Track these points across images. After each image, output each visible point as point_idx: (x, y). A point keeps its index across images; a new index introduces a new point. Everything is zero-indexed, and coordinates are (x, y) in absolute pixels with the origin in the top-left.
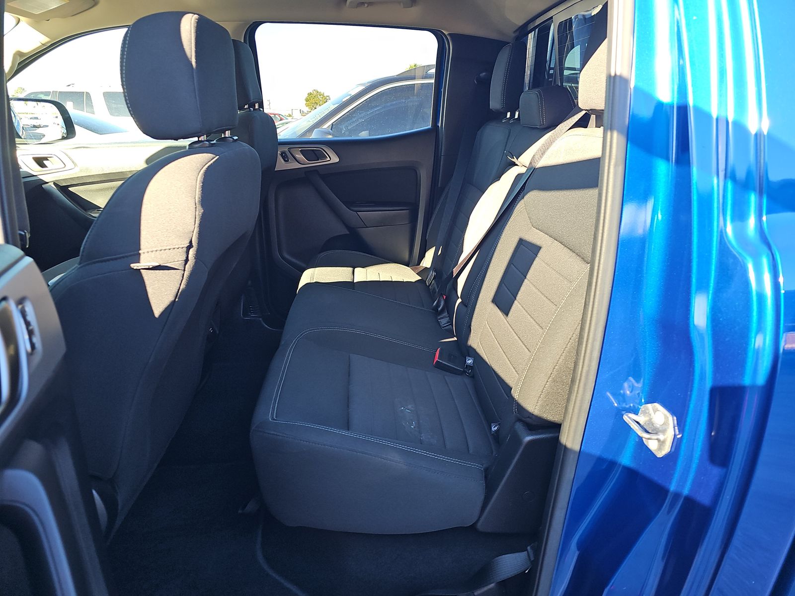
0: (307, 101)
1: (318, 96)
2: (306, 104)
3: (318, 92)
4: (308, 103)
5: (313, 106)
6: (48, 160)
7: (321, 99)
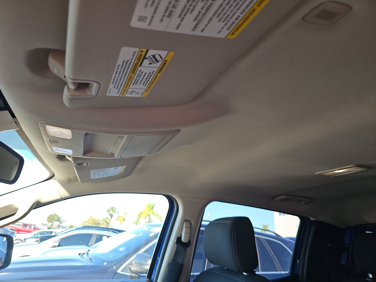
1: (55, 216)
3: (55, 214)
7: (56, 218)
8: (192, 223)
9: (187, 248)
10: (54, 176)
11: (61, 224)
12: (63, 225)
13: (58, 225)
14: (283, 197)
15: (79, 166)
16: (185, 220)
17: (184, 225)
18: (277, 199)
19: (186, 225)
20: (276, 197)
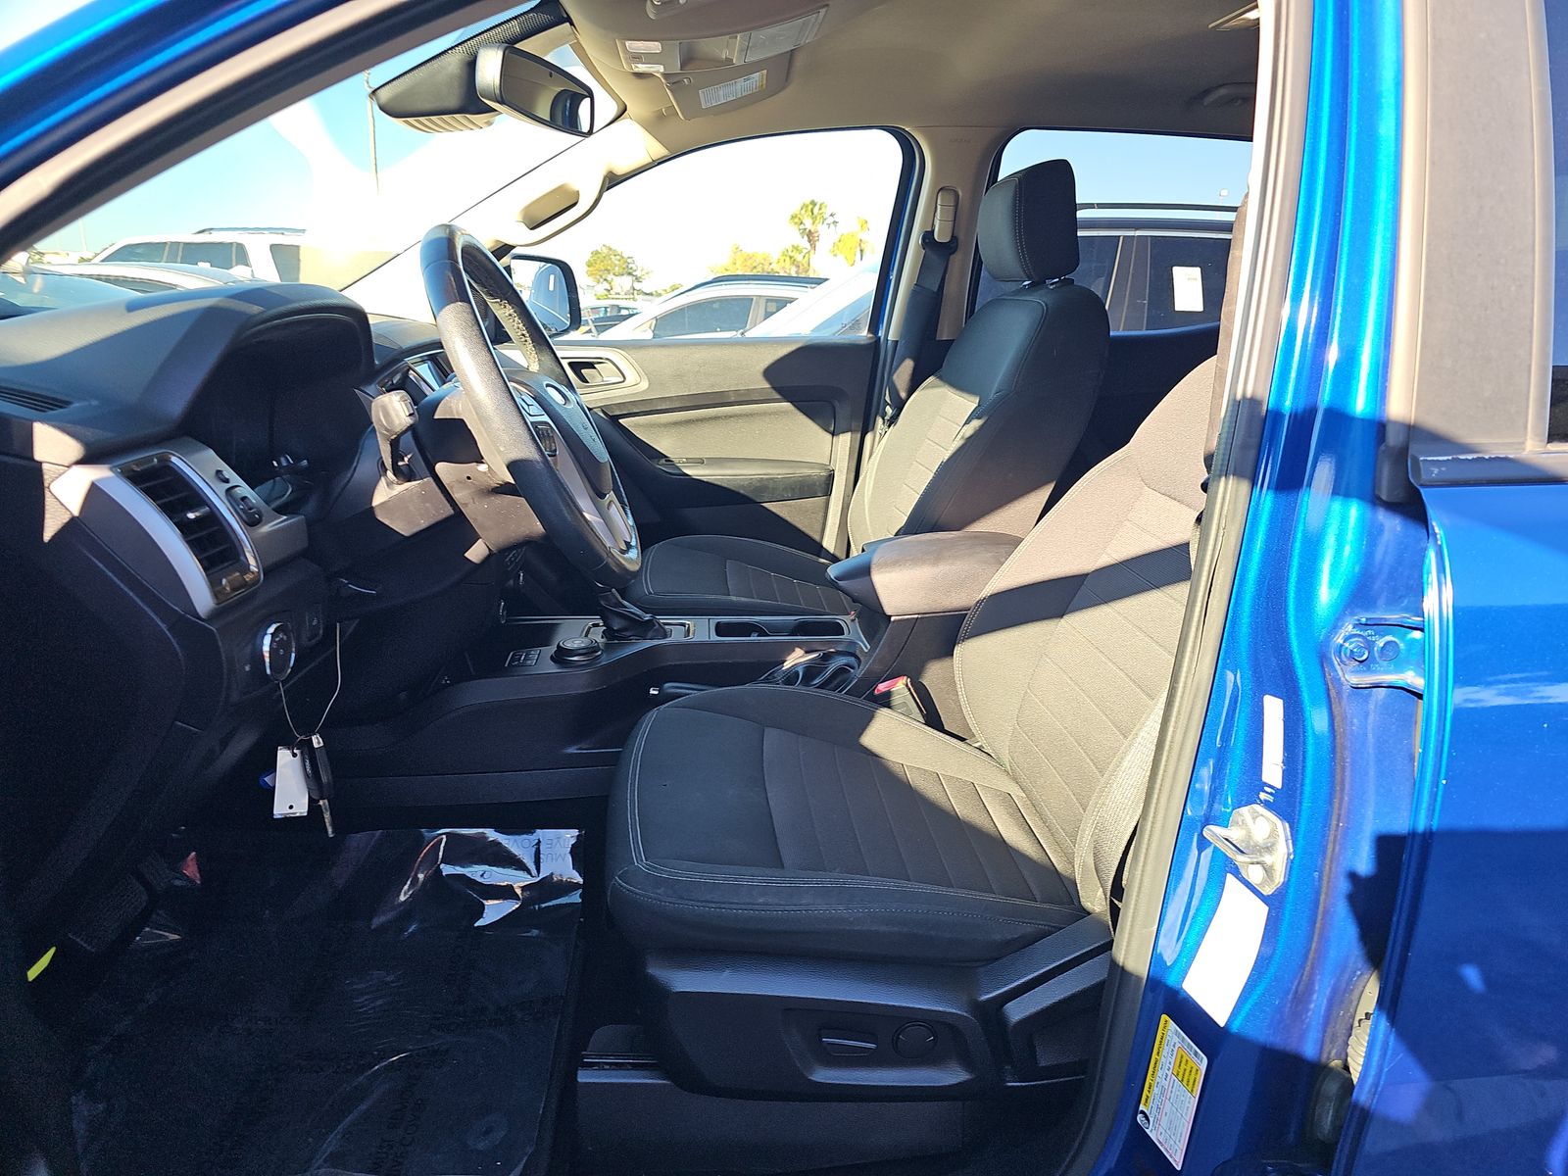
0: (589, 266)
1: (612, 257)
2: (587, 272)
3: (610, 249)
4: (591, 269)
5: (601, 276)
6: (595, 368)
7: (617, 262)
8: (960, 193)
9: (952, 257)
10: (626, 110)
11: (637, 286)
12: (645, 286)
13: (627, 287)
14: (1223, 91)
15: (674, 86)
16: (940, 190)
17: (939, 202)
18: (1209, 99)
19: (942, 200)
20: (1207, 92)
